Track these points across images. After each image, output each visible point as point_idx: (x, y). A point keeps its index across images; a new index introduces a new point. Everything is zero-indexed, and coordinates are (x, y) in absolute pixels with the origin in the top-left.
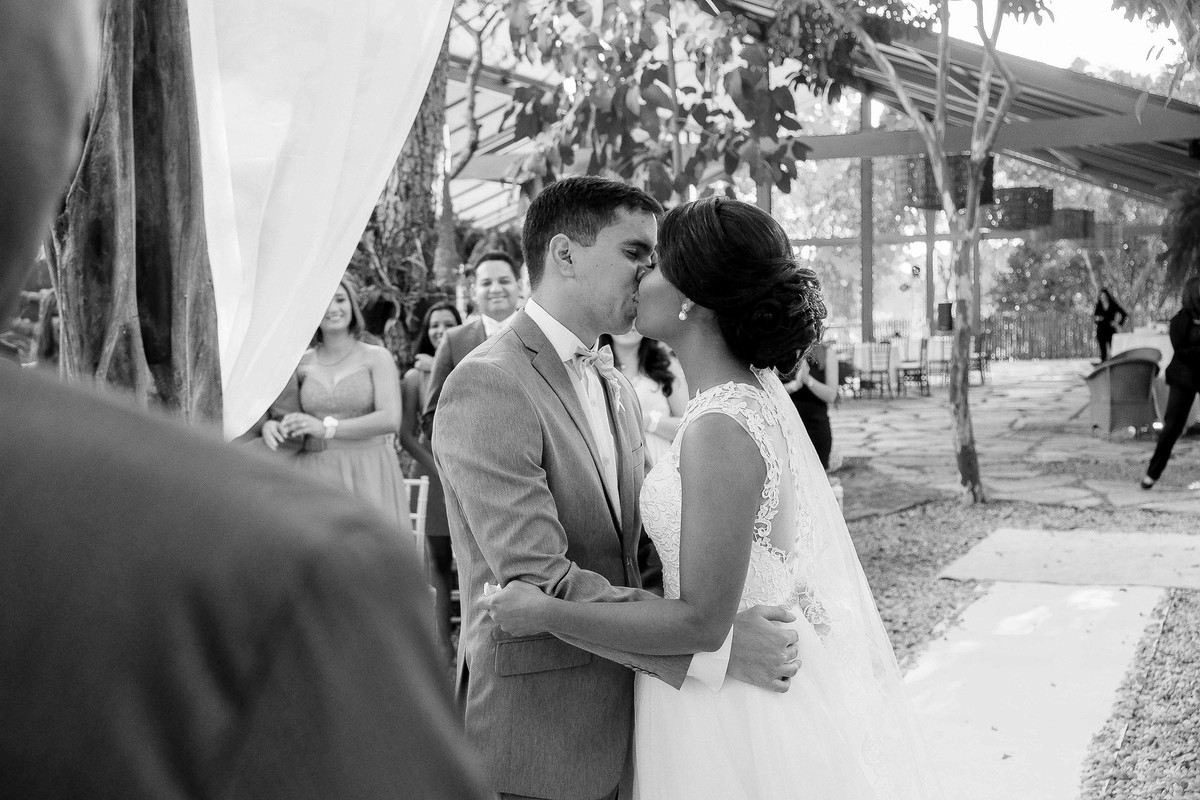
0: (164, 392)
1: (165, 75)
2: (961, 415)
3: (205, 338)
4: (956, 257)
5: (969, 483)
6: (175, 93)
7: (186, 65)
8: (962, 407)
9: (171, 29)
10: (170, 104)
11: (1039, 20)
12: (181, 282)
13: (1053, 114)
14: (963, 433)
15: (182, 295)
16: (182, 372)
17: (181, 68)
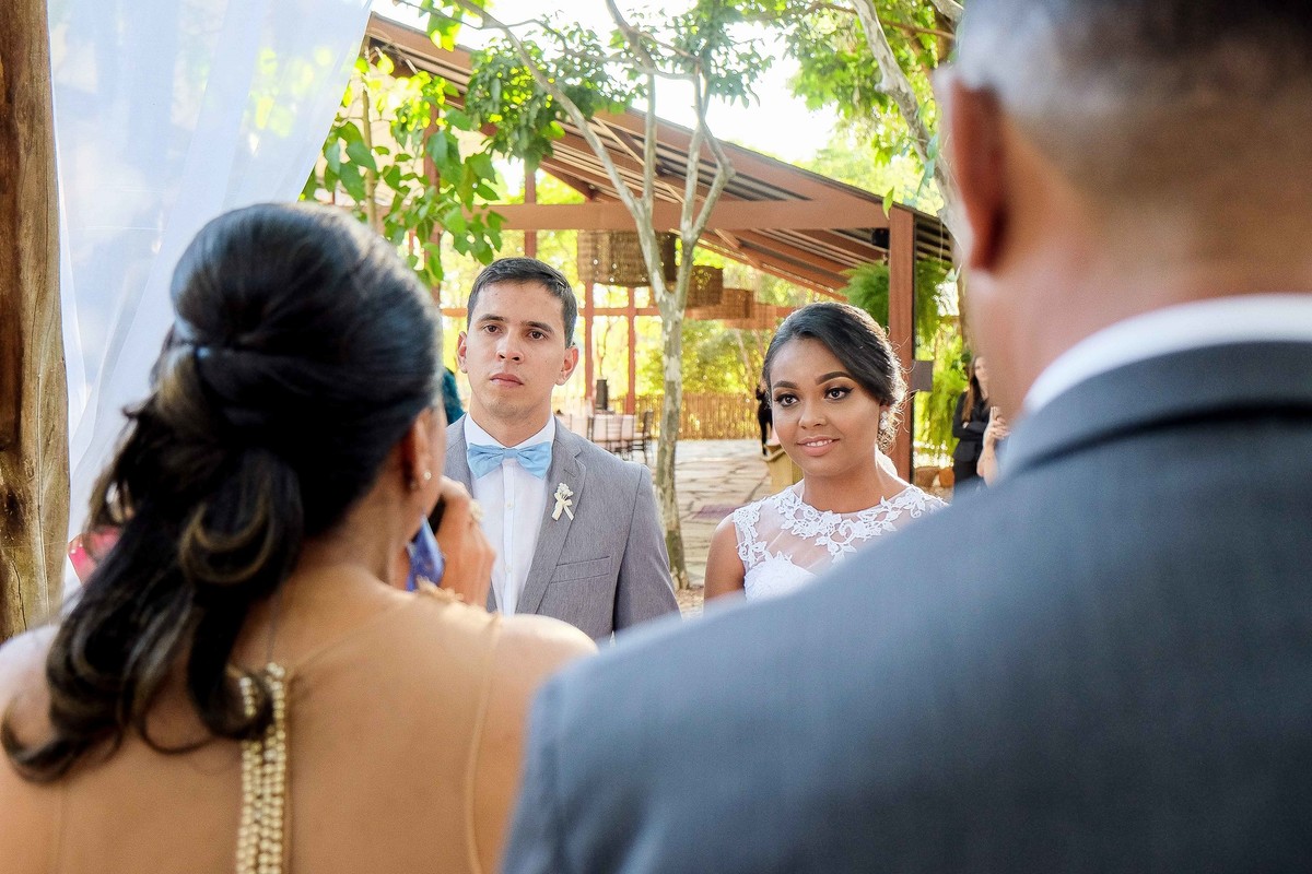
0: (11, 483)
1: (22, 128)
2: (668, 500)
3: (56, 423)
4: (667, 338)
5: (675, 569)
6: (33, 149)
7: (47, 119)
8: (669, 492)
9: (32, 78)
10: (27, 162)
11: (746, 102)
12: (34, 359)
13: (732, 196)
14: (669, 518)
15: (35, 375)
16: (34, 461)
17: (42, 122)
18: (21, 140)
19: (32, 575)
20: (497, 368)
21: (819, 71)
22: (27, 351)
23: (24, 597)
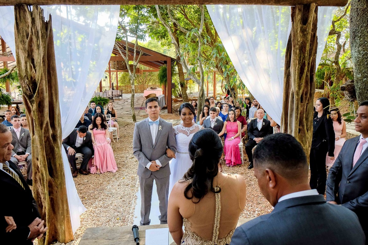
0: (53, 133)
18: (51, 74)
19: (59, 148)
20: (153, 113)
21: (155, 34)
22: (55, 110)
23: (58, 152)
